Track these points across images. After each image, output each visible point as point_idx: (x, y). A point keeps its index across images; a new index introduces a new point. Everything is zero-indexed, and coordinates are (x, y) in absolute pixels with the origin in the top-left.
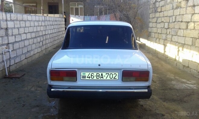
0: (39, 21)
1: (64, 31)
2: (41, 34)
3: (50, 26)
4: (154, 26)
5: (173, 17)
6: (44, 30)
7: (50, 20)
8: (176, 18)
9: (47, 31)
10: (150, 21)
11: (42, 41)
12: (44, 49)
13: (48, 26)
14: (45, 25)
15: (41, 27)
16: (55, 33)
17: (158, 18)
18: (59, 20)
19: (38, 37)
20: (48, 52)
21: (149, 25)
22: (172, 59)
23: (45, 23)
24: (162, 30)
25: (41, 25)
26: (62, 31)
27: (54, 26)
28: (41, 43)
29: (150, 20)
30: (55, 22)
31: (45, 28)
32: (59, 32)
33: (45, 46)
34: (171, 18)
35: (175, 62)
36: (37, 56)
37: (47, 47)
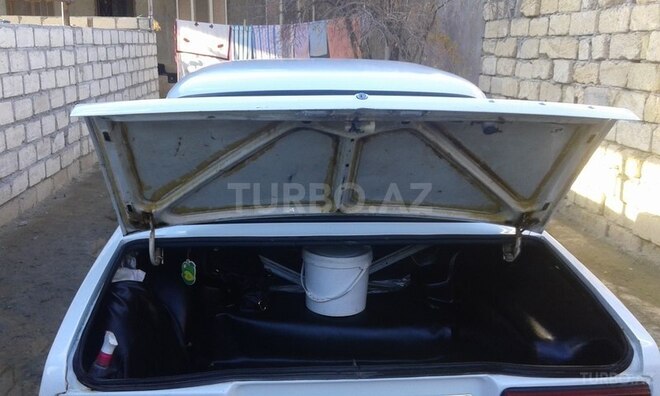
0: (51, 48)
1: (153, 83)
2: (58, 102)
3: (97, 67)
4: (501, 71)
5: (593, 39)
6: (71, 85)
7: (99, 41)
8: (607, 44)
9: (87, 86)
10: (486, 50)
11: (66, 130)
12: (74, 161)
13: (88, 69)
14: (76, 65)
15: (59, 72)
16: (118, 91)
17: (520, 39)
18: (136, 41)
19: (46, 114)
20: (90, 170)
21: (481, 63)
22: (584, 208)
23: (76, 55)
24: (539, 88)
25: (57, 63)
26: (145, 82)
27: (115, 64)
28: (60, 138)
29: (487, 47)
30: (119, 49)
31: (76, 75)
32: (133, 86)
33: (77, 148)
34: (584, 44)
35: (603, 222)
36: (42, 193)
37: (85, 152)
